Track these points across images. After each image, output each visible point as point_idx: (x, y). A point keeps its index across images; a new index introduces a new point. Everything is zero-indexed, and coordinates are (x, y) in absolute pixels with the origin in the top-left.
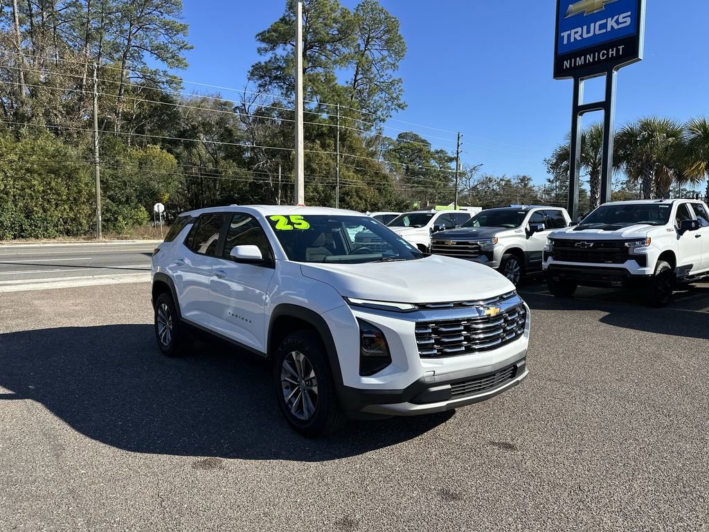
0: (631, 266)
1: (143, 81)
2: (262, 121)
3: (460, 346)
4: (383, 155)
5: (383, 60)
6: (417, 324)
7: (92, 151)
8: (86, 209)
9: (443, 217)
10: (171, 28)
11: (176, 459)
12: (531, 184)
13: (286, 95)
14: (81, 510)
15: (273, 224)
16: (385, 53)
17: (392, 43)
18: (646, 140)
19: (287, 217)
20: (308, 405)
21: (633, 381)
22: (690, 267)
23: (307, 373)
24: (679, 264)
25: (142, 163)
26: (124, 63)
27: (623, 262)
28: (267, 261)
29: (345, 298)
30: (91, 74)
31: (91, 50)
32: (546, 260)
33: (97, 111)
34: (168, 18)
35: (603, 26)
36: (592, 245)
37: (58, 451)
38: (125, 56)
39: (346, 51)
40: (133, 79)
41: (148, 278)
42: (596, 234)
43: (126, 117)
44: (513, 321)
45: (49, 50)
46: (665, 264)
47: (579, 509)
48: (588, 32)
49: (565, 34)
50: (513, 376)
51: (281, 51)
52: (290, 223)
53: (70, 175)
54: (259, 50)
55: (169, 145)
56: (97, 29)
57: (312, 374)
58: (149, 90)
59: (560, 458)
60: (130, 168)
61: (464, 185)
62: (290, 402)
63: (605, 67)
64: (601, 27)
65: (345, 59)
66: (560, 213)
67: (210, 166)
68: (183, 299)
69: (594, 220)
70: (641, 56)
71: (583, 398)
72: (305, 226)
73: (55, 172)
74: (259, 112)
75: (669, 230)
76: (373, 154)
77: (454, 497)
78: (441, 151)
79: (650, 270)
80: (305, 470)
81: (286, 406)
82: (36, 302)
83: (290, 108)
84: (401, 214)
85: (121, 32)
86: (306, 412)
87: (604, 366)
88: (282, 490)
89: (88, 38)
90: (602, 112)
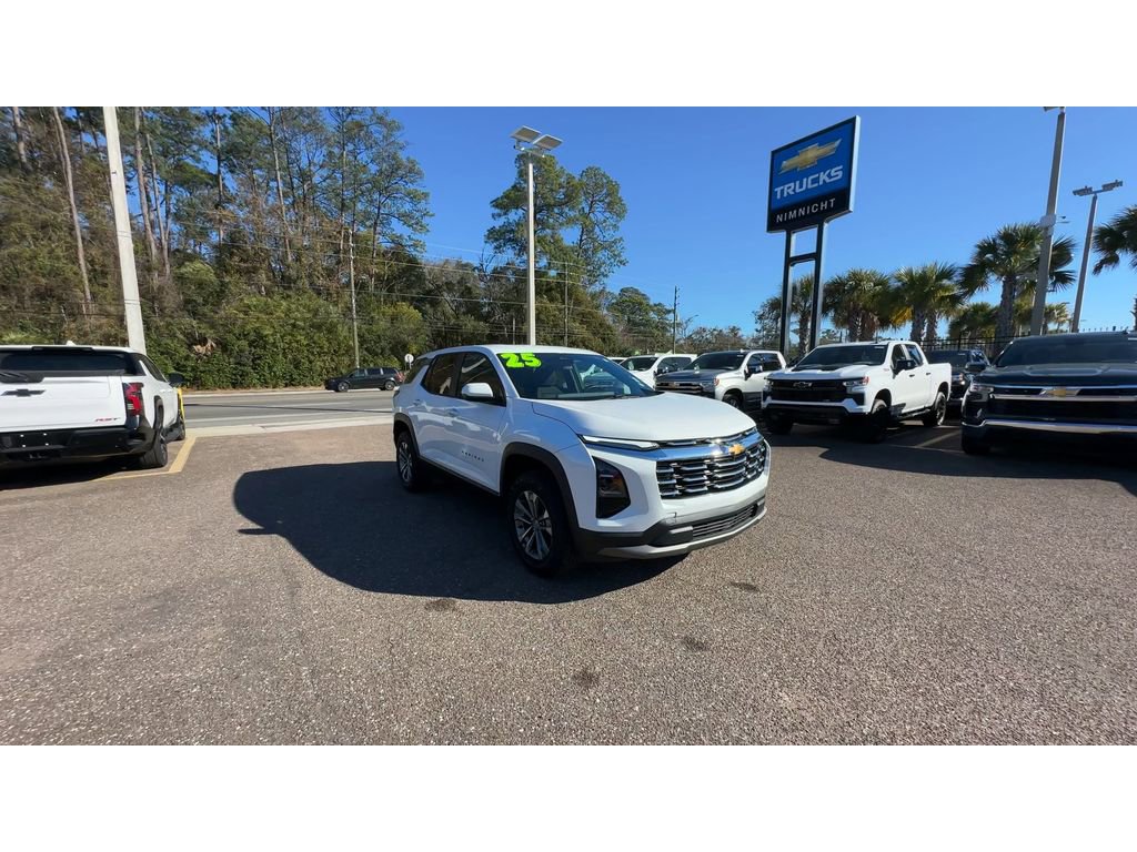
0: (849, 405)
1: (393, 245)
2: (497, 279)
3: (703, 486)
4: (607, 308)
5: (605, 221)
6: (658, 463)
7: (350, 309)
8: (346, 360)
9: (665, 362)
10: (415, 197)
11: (409, 598)
12: (740, 333)
13: (519, 255)
14: (307, 657)
15: (504, 361)
16: (608, 214)
17: (614, 205)
18: (853, 289)
19: (518, 355)
20: (543, 545)
21: (866, 517)
22: (904, 405)
23: (541, 513)
24: (894, 403)
25: (394, 319)
26: (375, 229)
27: (841, 401)
28: (498, 400)
29: (580, 436)
30: (346, 239)
31: (345, 218)
32: (765, 400)
33: (353, 273)
34: (411, 187)
35: (815, 181)
36: (810, 384)
37: (294, 589)
38: (376, 223)
39: (572, 214)
40: (384, 244)
41: (390, 420)
42: (814, 374)
43: (379, 277)
44: (755, 459)
45: (310, 219)
46: (881, 402)
47: (839, 663)
48: (801, 187)
49: (778, 190)
50: (754, 514)
51: (514, 216)
52: (521, 360)
53: (331, 330)
54: (493, 215)
55: (417, 303)
56: (351, 199)
57: (546, 515)
58: (398, 253)
59: (807, 601)
60: (383, 324)
61: (680, 335)
62: (524, 541)
63: (817, 220)
64: (814, 181)
65: (571, 221)
66: (775, 356)
67: (453, 321)
68: (421, 437)
69: (812, 362)
70: (851, 208)
71: (819, 535)
72: (536, 363)
73: (319, 327)
74: (495, 271)
75: (885, 370)
76: (597, 307)
77: (701, 647)
78: (660, 304)
79: (867, 408)
80: (540, 613)
81: (520, 544)
82: (297, 442)
83: (523, 267)
84: (625, 359)
85: (372, 201)
86: (540, 552)
87: (833, 502)
88: (516, 636)
89: (343, 207)
90: (812, 263)
